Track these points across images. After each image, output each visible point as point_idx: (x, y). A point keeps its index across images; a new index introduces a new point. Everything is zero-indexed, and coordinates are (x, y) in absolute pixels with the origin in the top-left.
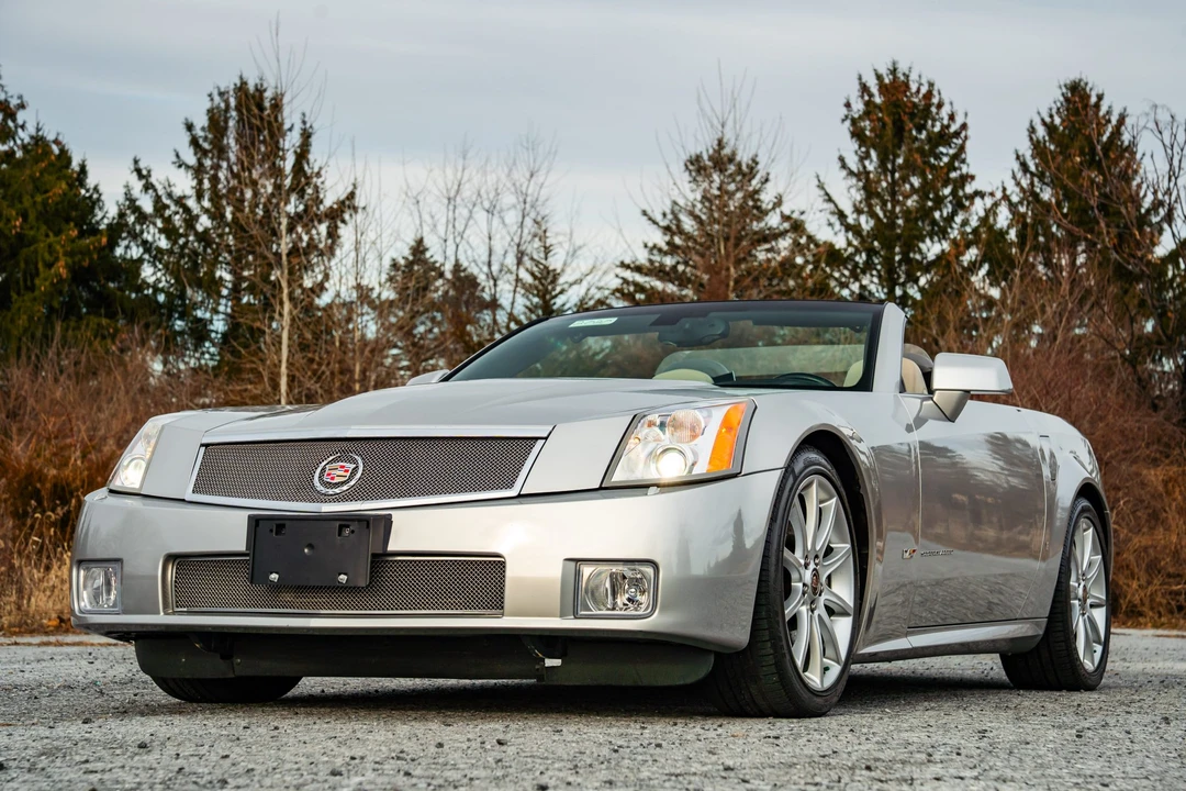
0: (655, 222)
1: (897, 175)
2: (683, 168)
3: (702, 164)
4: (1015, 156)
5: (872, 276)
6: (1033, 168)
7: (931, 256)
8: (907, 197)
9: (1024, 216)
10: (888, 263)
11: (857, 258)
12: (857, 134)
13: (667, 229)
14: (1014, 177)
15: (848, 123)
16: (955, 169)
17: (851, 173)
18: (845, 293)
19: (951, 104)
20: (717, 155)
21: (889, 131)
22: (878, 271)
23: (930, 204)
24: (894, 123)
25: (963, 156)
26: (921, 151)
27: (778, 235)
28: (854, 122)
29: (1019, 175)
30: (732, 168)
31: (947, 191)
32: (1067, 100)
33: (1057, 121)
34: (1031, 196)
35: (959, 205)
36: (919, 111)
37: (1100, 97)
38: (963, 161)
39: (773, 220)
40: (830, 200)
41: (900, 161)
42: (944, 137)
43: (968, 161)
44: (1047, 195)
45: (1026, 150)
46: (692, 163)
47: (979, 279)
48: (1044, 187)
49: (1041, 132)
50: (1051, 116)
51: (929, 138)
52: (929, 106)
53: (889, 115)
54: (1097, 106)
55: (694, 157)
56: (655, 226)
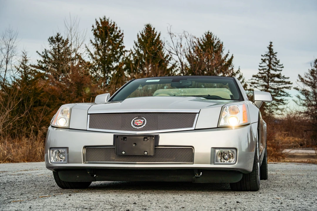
0: (40, 54)
1: (106, 45)
2: (48, 40)
3: (53, 40)
4: (134, 42)
5: (100, 71)
6: (138, 45)
7: (114, 67)
8: (108, 51)
9: (136, 57)
10: (104, 67)
11: (96, 66)
12: (95, 34)
13: (44, 57)
14: (134, 47)
15: (93, 31)
16: (120, 44)
17: (93, 44)
18: (93, 75)
19: (120, 28)
20: (57, 38)
21: (104, 34)
22: (101, 70)
23: (114, 53)
24: (105, 32)
25: (122, 41)
26: (111, 39)
27: (74, 59)
28: (95, 31)
29: (135, 47)
30: (61, 41)
31: (118, 50)
32: (146, 29)
33: (144, 34)
34: (138, 52)
35: (121, 54)
36: (111, 29)
37: (154, 29)
38: (123, 43)
39: (73, 55)
40: (89, 51)
41: (107, 41)
42: (118, 36)
43: (124, 42)
44: (142, 52)
45: (137, 41)
46: (50, 39)
47: (126, 73)
48: (141, 50)
49: (140, 36)
50: (143, 33)
51: (114, 36)
52: (114, 28)
53: (103, 30)
54: (153, 31)
55: (51, 38)
56: (40, 56)
